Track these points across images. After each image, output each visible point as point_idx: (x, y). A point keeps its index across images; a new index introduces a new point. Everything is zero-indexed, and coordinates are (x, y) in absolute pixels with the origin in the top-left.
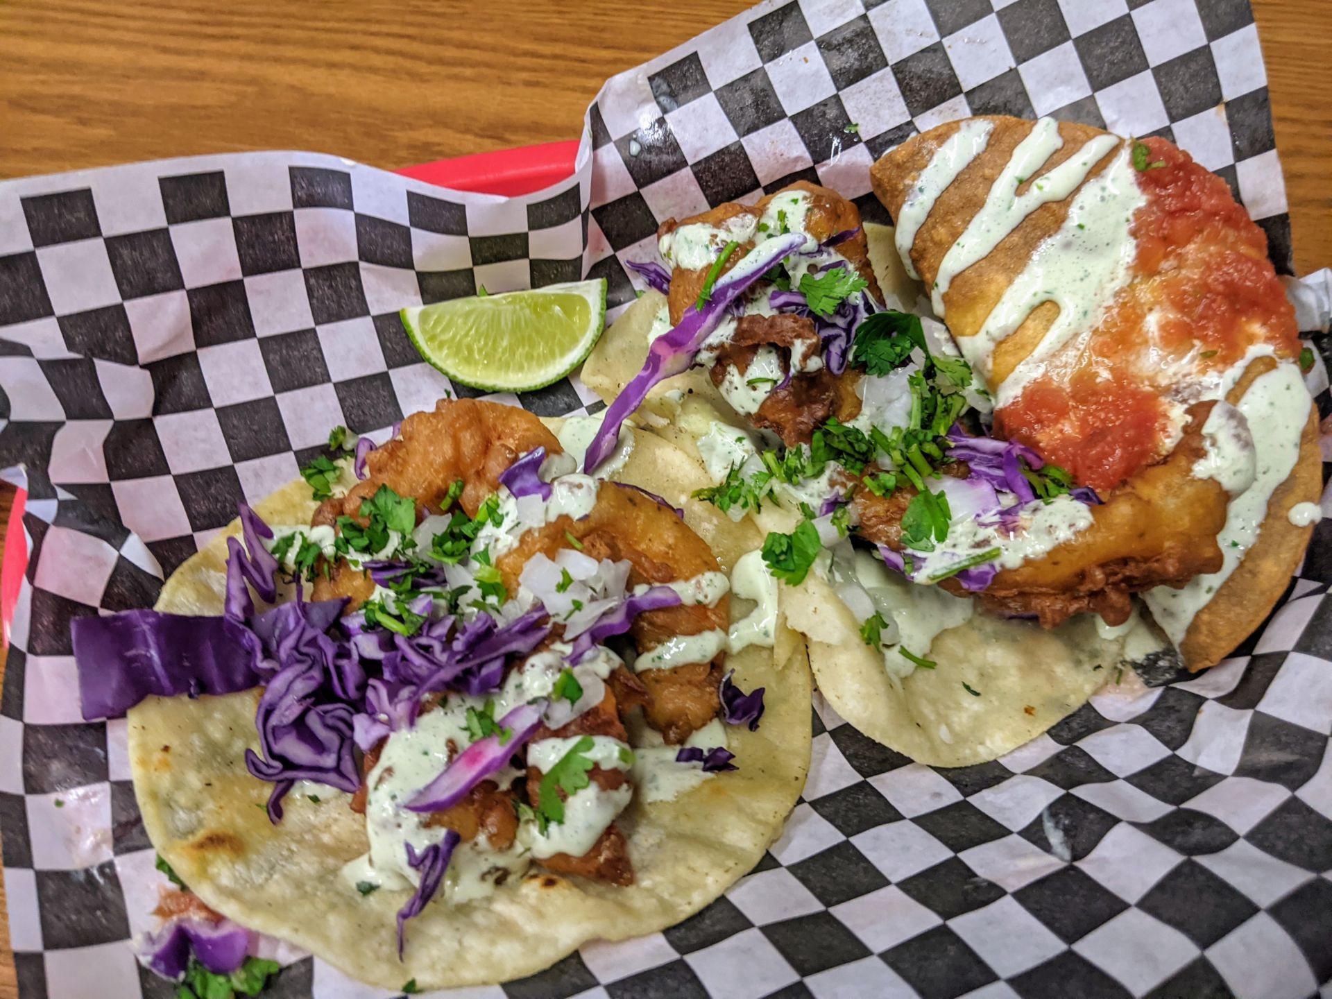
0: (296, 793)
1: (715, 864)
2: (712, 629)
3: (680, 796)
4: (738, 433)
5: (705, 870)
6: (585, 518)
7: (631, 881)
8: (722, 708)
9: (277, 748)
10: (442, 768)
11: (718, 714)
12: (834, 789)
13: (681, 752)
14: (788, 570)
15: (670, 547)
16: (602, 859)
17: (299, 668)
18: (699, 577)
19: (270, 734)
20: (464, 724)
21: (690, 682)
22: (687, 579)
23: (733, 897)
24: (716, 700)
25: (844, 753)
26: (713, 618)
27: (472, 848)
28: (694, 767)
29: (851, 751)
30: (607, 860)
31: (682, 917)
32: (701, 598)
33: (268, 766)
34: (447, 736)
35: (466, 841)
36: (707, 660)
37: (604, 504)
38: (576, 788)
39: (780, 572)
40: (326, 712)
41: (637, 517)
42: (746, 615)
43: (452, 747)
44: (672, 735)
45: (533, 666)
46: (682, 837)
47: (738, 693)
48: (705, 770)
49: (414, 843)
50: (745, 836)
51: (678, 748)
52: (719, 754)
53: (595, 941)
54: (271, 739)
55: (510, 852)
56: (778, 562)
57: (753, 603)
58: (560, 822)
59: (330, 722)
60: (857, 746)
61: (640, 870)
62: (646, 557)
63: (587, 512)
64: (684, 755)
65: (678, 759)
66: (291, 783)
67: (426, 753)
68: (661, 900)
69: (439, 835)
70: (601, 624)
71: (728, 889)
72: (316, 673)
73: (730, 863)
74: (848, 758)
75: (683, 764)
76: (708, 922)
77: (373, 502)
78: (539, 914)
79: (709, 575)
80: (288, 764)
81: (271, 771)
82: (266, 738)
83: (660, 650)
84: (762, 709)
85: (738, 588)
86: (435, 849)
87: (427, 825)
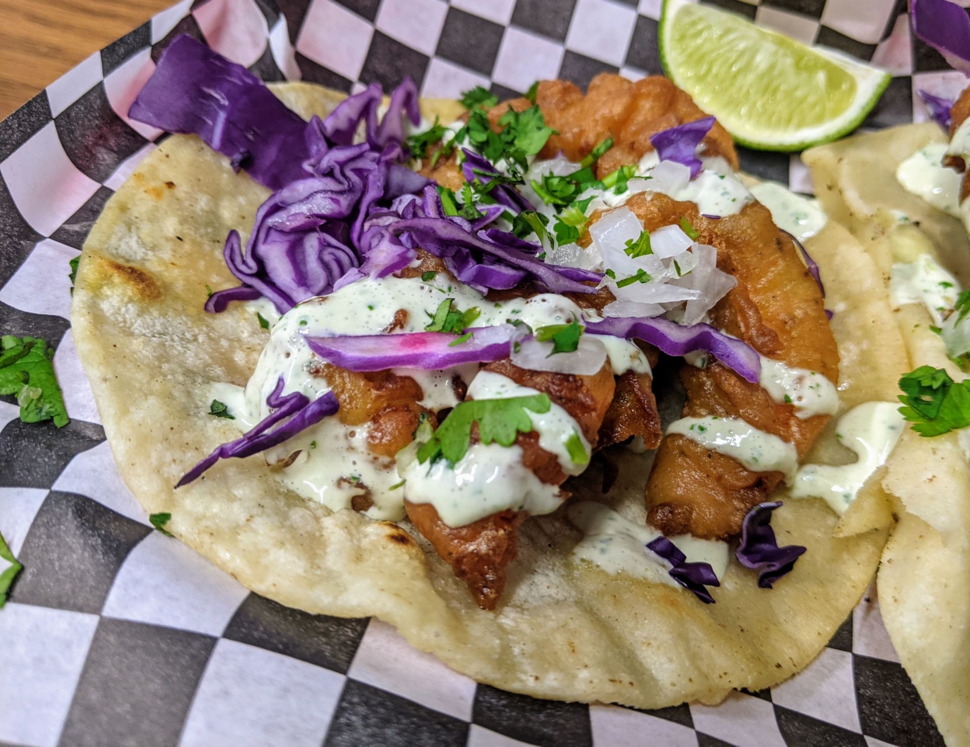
0: (251, 307)
1: (605, 664)
2: (786, 439)
3: (621, 576)
4: (948, 278)
5: (586, 661)
6: (715, 219)
7: (492, 605)
8: (740, 535)
9: (262, 249)
10: (377, 330)
11: (731, 539)
12: (816, 714)
13: (659, 540)
14: (924, 416)
15: (793, 318)
16: (471, 547)
17: (331, 185)
18: (806, 373)
19: (263, 231)
20: (433, 310)
21: (719, 478)
22: (791, 365)
23: (597, 716)
24: (739, 519)
25: (857, 689)
26: (794, 429)
27: (346, 437)
28: (664, 566)
29: (869, 693)
30: (475, 554)
31: (515, 686)
32: (793, 396)
33: (244, 262)
34: (405, 306)
35: (343, 421)
36: (755, 468)
37: (745, 222)
38: (494, 441)
39: (912, 413)
40: (330, 245)
41: (774, 264)
42: (836, 463)
43: (401, 318)
44: (659, 516)
45: (544, 300)
46: (591, 613)
47: (770, 537)
48: (673, 574)
49: (288, 381)
50: (667, 666)
51: (658, 534)
52: (703, 571)
53: (389, 626)
54: (262, 235)
55: (384, 473)
56: (917, 400)
57: (852, 457)
58: (451, 466)
59: (327, 257)
60: (879, 693)
61: (515, 606)
62: (757, 311)
63: (722, 215)
64: (660, 546)
65: (650, 546)
66: (256, 295)
67: (371, 308)
68: (506, 649)
69: (318, 390)
70: (653, 324)
71: (598, 703)
72: (345, 202)
73: (626, 678)
74: (860, 698)
75: (652, 554)
76: (542, 717)
77: (517, 116)
78: (358, 556)
79: (819, 378)
80: (262, 273)
81: (243, 268)
82: (258, 231)
83: (707, 421)
84: (788, 568)
85: (845, 428)
86: (301, 401)
87: (316, 373)
